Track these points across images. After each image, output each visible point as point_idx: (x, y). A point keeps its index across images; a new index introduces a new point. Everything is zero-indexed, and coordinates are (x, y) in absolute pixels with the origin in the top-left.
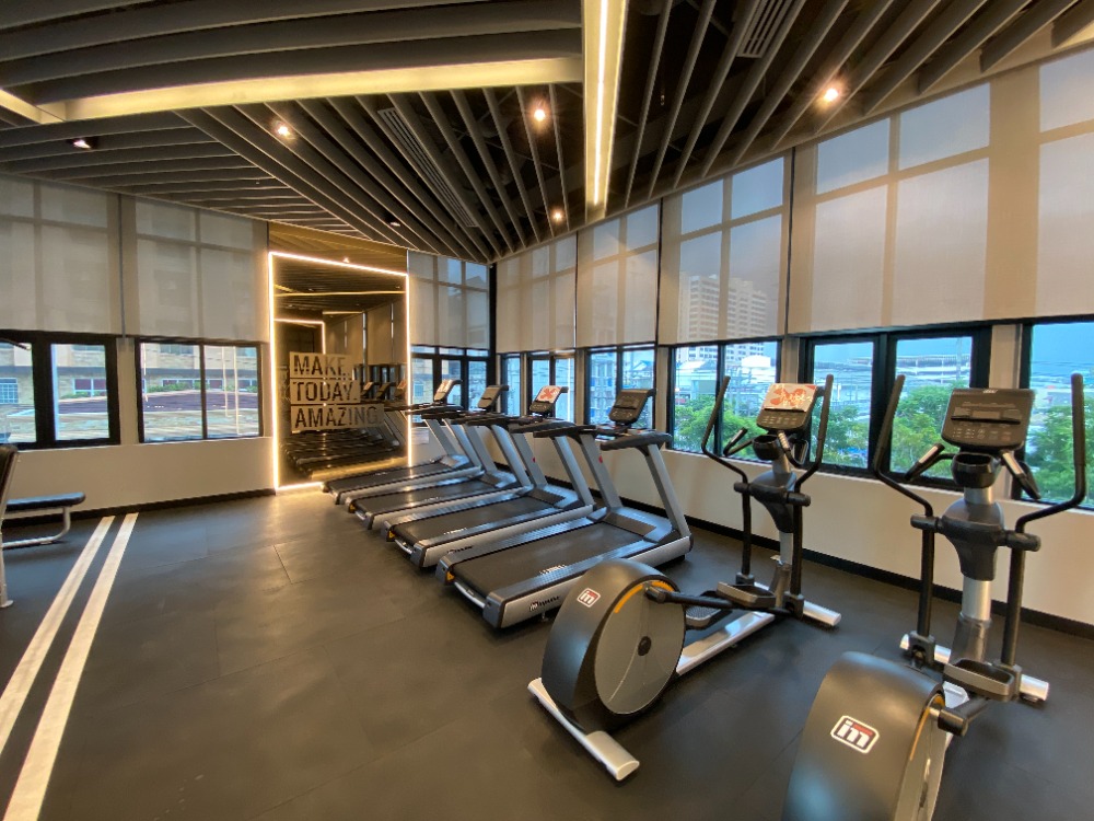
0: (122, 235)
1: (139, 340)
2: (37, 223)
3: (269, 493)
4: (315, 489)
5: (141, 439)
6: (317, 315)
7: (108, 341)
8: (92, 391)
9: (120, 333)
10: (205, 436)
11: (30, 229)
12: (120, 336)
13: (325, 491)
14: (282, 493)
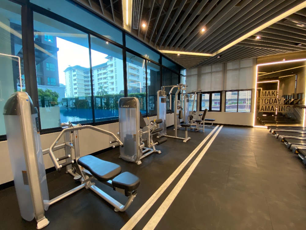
0: (225, 71)
1: (226, 91)
2: (211, 73)
3: (251, 127)
4: (265, 128)
5: (225, 111)
6: (277, 78)
7: (220, 92)
8: (217, 104)
9: (223, 90)
10: (237, 112)
11: (210, 74)
12: (223, 91)
13: (267, 129)
14: (255, 128)
